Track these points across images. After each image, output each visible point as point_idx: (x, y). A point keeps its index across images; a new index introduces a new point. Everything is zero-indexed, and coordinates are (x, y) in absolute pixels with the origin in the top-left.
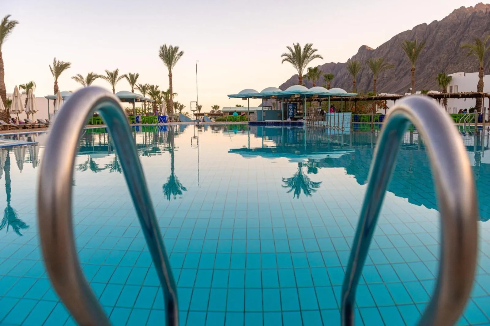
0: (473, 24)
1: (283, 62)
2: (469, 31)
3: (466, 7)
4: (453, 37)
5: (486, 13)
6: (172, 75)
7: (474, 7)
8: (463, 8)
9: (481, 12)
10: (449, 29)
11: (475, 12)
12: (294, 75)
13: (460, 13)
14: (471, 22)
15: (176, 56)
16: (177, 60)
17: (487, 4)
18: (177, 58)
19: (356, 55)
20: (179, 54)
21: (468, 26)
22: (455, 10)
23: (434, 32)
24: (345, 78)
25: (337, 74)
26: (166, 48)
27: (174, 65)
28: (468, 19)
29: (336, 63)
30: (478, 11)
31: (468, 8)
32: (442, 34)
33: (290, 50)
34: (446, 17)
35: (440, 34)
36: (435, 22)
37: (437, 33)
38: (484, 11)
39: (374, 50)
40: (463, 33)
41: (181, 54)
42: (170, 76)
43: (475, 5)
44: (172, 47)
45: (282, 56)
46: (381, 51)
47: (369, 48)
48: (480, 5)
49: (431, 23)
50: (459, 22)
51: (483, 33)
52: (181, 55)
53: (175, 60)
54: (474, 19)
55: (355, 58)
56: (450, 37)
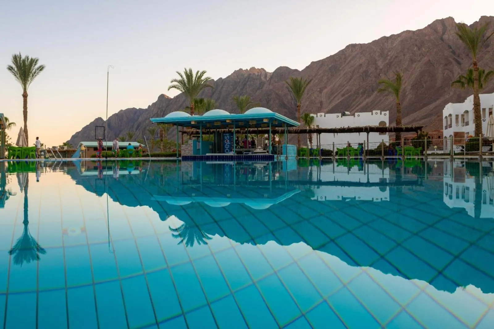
0: (249, 83)
1: (169, 89)
2: (246, 89)
3: (243, 69)
4: (235, 92)
5: (258, 75)
6: (27, 95)
7: (249, 70)
8: (241, 69)
9: (254, 74)
10: (232, 85)
11: (250, 74)
12: (97, 118)
13: (239, 73)
14: (247, 82)
15: (34, 71)
16: (36, 76)
17: (258, 69)
18: (35, 73)
19: (156, 102)
20: (38, 69)
21: (245, 85)
22: (235, 71)
23: (221, 87)
24: (147, 122)
25: (138, 119)
26: (20, 58)
27: (31, 82)
28: (246, 78)
29: (138, 108)
30: (252, 73)
31: (245, 70)
32: (227, 89)
33: (180, 75)
34: (229, 76)
35: (225, 89)
36: (221, 79)
37: (222, 88)
38: (257, 74)
39: (172, 99)
40: (242, 89)
41: (41, 68)
42: (25, 96)
43: (250, 68)
44: (29, 58)
45: (172, 82)
46: (178, 100)
47: (167, 96)
48: (253, 69)
49: (218, 80)
50: (239, 80)
51: (256, 91)
52: (41, 70)
53: (33, 76)
54: (249, 80)
55: (155, 105)
56: (232, 92)
